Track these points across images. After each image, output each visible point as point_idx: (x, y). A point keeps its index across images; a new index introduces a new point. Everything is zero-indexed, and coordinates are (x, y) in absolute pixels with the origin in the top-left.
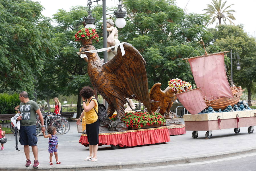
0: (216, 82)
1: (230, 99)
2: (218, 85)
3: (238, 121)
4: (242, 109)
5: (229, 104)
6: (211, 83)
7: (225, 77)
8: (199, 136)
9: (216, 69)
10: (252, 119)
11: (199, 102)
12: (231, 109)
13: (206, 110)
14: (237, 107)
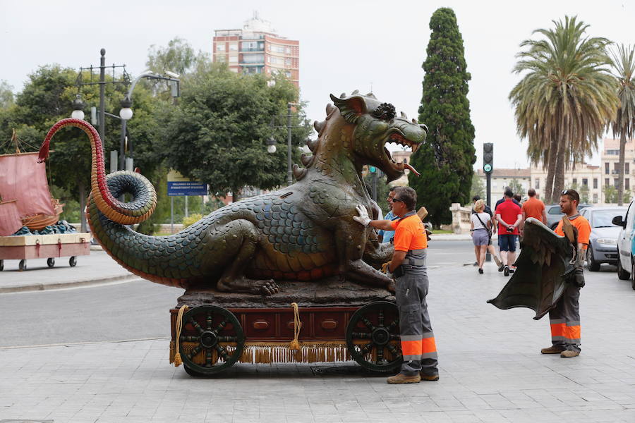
0: (32, 193)
1: (50, 217)
2: (35, 197)
3: (60, 248)
4: (62, 232)
5: (48, 224)
6: (26, 193)
7: (46, 187)
8: (5, 268)
9: (34, 174)
10: (76, 246)
11: (14, 220)
12: (51, 231)
13: (21, 232)
14: (56, 229)
